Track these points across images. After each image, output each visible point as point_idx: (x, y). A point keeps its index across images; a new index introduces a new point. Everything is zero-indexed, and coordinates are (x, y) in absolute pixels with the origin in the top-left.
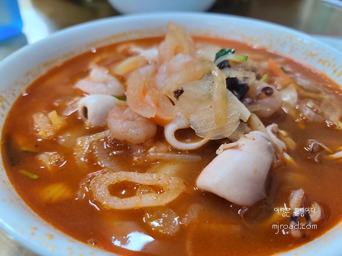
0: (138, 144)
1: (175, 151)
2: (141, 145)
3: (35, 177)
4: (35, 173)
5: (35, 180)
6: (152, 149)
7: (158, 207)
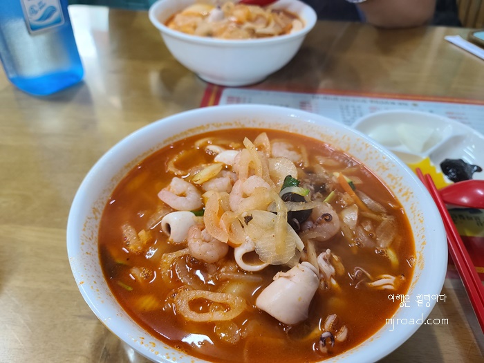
0: (212, 263)
1: (242, 271)
2: (215, 264)
3: (130, 289)
4: (129, 286)
5: (130, 292)
6: (223, 270)
7: (225, 321)
